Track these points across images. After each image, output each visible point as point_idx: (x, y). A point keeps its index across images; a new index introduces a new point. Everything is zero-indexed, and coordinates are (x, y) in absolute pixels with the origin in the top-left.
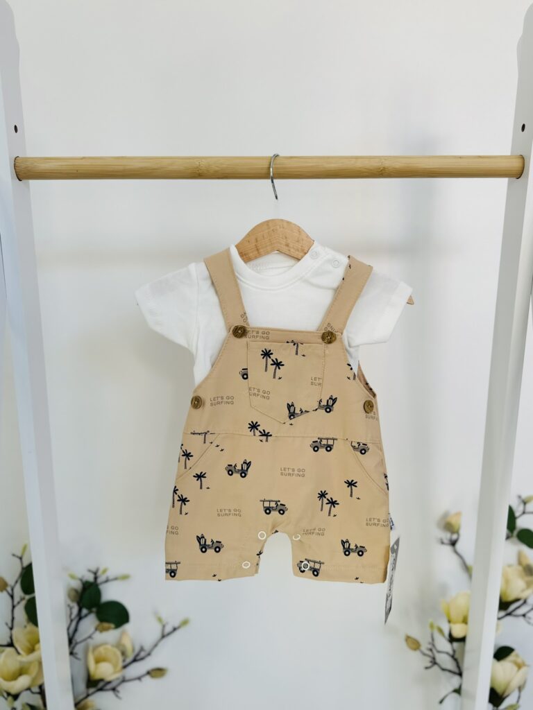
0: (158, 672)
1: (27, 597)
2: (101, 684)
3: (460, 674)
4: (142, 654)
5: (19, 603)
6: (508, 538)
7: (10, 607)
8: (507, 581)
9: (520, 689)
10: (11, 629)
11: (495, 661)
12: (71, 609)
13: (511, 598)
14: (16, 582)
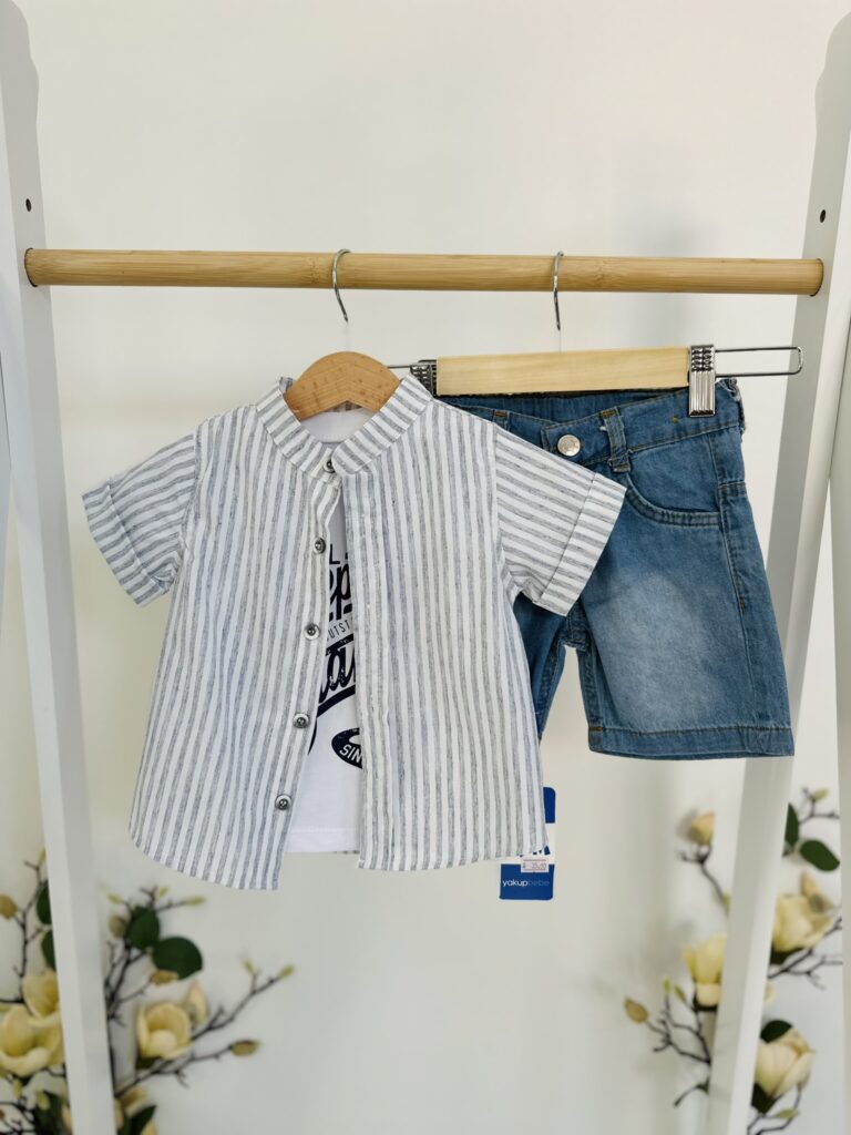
0: (245, 1047)
1: (46, 928)
2: (157, 1065)
3: (708, 1061)
4: (222, 1019)
5: (33, 937)
6: (786, 853)
7: (21, 944)
8: (783, 920)
9: (800, 1086)
10: (22, 975)
11: (762, 1043)
12: (113, 947)
13: (789, 946)
14: (30, 905)
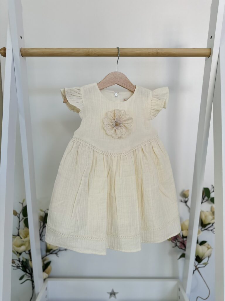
1: (25, 218)
2: (51, 251)
5: (21, 220)
7: (18, 222)
9: (209, 257)
10: (19, 229)
12: (41, 223)
13: (207, 222)
14: (21, 212)
